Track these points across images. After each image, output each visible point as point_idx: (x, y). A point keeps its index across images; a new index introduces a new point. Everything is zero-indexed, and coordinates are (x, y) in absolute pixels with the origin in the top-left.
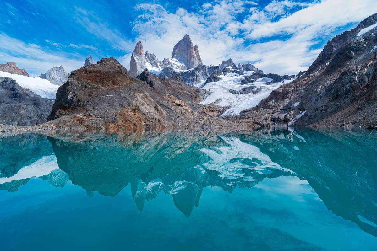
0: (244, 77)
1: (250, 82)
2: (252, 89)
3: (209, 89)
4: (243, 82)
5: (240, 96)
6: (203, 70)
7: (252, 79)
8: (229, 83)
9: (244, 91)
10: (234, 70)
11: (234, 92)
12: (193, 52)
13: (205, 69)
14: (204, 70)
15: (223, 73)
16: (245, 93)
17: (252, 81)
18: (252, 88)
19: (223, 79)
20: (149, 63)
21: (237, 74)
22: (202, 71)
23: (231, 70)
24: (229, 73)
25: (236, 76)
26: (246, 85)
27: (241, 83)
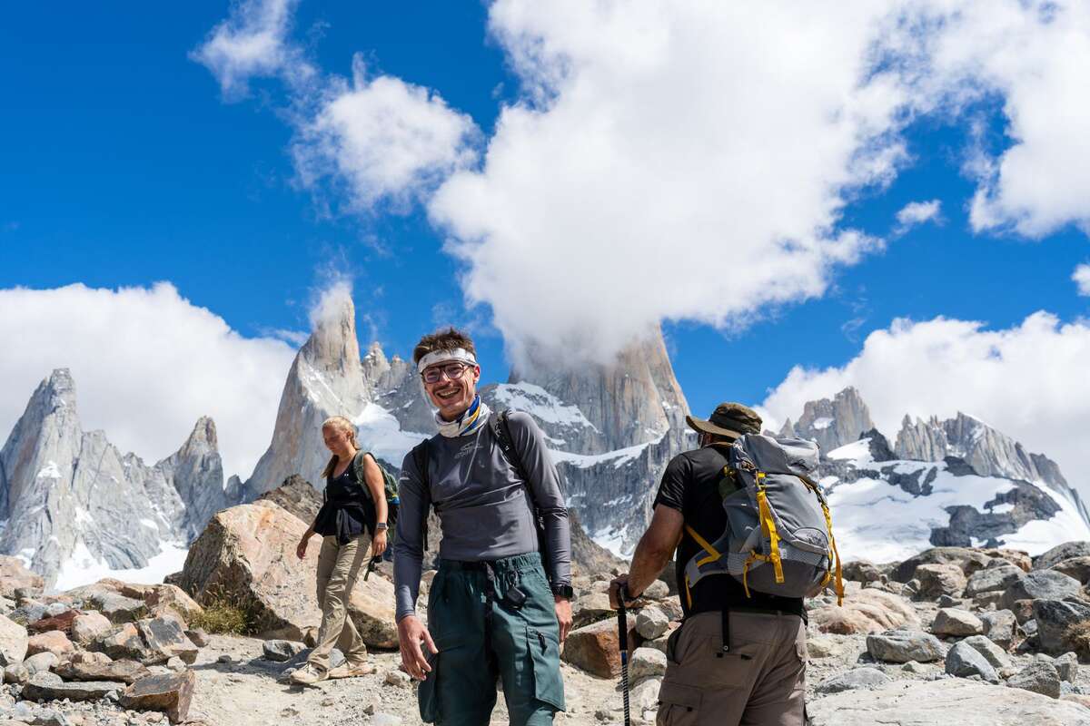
0: (946, 510)
10: (877, 468)
21: (901, 494)
23: (863, 464)
24: (848, 480)
25: (893, 501)
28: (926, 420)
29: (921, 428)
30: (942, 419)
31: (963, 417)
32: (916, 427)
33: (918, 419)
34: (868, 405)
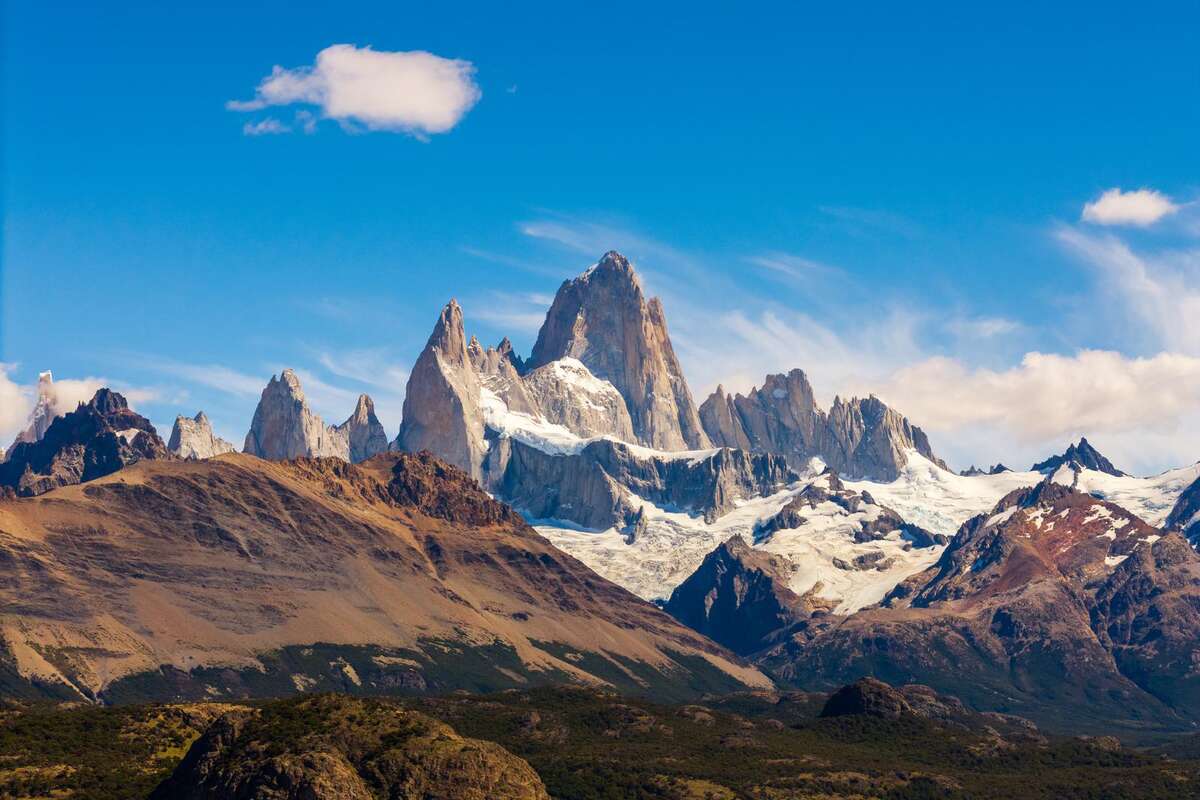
0: (862, 523)
1: (874, 538)
2: (877, 559)
3: (790, 555)
4: (859, 538)
5: (854, 574)
6: (736, 467)
7: (878, 533)
8: (828, 536)
9: (863, 562)
10: (833, 493)
11: (843, 566)
12: (649, 335)
13: (743, 464)
14: (739, 466)
15: (808, 502)
16: (864, 569)
17: (878, 538)
18: (877, 556)
19: (811, 520)
20: (492, 390)
21: (844, 511)
22: (733, 470)
23: (827, 491)
24: (822, 501)
25: (841, 513)
26: (865, 548)
27: (854, 540)
28: (849, 400)
29: (845, 406)
30: (860, 398)
31: (873, 399)
32: (843, 406)
33: (844, 400)
34: (813, 387)
